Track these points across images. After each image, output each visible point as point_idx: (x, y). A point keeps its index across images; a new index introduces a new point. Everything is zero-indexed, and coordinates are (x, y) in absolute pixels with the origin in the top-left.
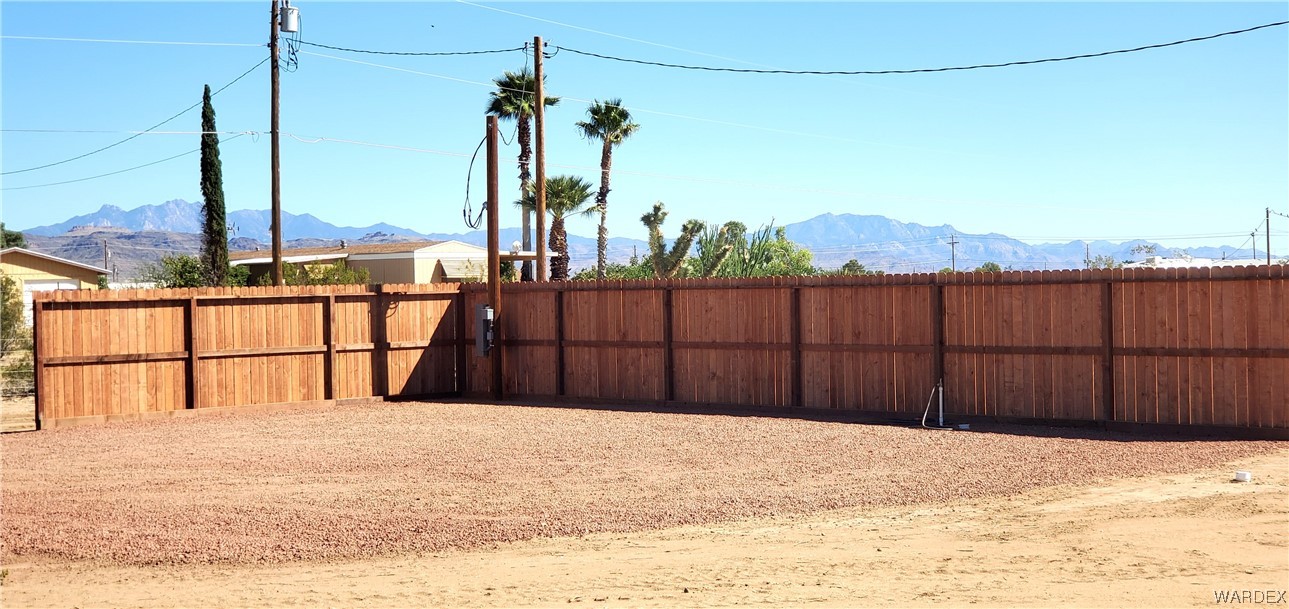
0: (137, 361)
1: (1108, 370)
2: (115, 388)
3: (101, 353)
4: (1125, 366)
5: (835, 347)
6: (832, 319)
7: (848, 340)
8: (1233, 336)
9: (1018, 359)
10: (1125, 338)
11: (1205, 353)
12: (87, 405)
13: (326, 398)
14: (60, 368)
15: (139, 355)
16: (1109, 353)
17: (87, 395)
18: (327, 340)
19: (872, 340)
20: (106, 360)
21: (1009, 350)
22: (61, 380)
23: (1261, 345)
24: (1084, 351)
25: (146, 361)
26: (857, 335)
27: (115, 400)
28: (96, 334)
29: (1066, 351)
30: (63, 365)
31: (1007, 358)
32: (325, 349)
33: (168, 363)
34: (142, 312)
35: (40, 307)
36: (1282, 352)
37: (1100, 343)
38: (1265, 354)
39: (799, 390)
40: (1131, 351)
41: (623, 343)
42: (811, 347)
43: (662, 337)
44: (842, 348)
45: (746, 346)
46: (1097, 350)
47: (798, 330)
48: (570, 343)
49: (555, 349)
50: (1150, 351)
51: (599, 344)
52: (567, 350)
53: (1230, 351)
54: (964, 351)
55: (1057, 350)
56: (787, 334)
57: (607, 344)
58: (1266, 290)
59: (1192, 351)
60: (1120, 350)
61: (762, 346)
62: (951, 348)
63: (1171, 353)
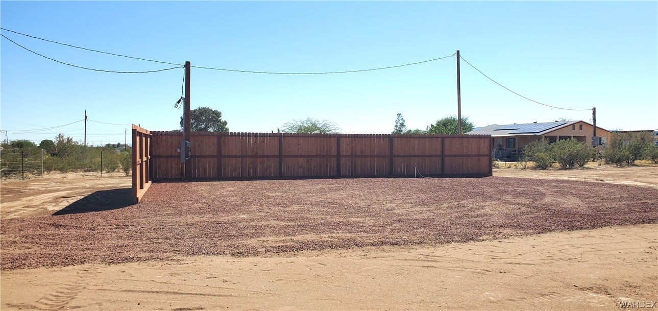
1: (443, 161)
4: (447, 159)
5: (353, 156)
6: (352, 147)
7: (359, 154)
8: (475, 152)
9: (416, 159)
10: (446, 153)
11: (469, 156)
16: (443, 156)
19: (368, 154)
21: (415, 156)
23: (481, 154)
24: (436, 156)
26: (362, 152)
29: (431, 156)
31: (413, 158)
36: (486, 155)
37: (440, 153)
38: (482, 156)
39: (338, 170)
40: (449, 156)
41: (256, 156)
42: (344, 156)
43: (276, 153)
44: (356, 156)
45: (317, 156)
46: (440, 156)
47: (338, 151)
48: (225, 157)
49: (215, 159)
50: (454, 156)
51: (242, 157)
52: (223, 159)
53: (474, 155)
54: (400, 156)
55: (428, 156)
56: (334, 153)
57: (246, 157)
58: (482, 140)
59: (464, 156)
60: (446, 156)
61: (323, 156)
62: (395, 156)
63: (460, 156)
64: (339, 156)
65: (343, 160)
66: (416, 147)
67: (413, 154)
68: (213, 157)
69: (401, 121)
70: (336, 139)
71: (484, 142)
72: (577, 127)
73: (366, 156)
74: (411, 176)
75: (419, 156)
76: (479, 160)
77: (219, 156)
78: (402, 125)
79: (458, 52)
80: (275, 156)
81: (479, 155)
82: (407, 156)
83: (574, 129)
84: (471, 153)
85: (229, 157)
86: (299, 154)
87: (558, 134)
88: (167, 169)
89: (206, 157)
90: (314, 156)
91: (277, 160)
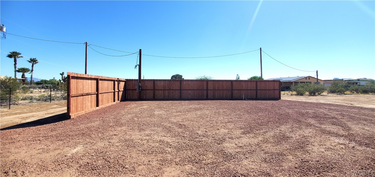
0: (88, 95)
1: (256, 92)
2: (84, 102)
3: (82, 93)
4: (258, 91)
5: (214, 90)
6: (214, 86)
7: (217, 89)
8: (272, 88)
9: (244, 91)
10: (258, 88)
11: (269, 90)
12: (79, 109)
13: (114, 102)
14: (73, 98)
15: (89, 93)
16: (257, 90)
17: (79, 105)
18: (114, 89)
19: (221, 89)
20: (84, 95)
21: (243, 90)
22: (73, 101)
24: (253, 90)
25: (90, 95)
26: (218, 88)
27: (84, 106)
28: (81, 87)
29: (251, 90)
30: (74, 97)
32: (114, 91)
33: (94, 95)
34: (90, 81)
35: (71, 77)
36: (278, 90)
37: (255, 89)
38: (276, 90)
39: (207, 96)
40: (260, 90)
41: (170, 90)
42: (210, 90)
43: (179, 88)
44: (215, 90)
45: (197, 90)
46: (255, 90)
47: (207, 87)
48: (156, 90)
49: (153, 91)
50: (262, 90)
51: (164, 90)
52: (156, 91)
53: (272, 90)
54: (236, 90)
55: (249, 90)
56: (205, 88)
57: (166, 90)
58: (276, 83)
59: (267, 90)
60: (258, 90)
61: (200, 90)
62: (234, 90)
63: (265, 90)
64: (207, 90)
65: (209, 92)
66: (244, 86)
67: (242, 89)
68: (151, 90)
69: (238, 77)
70: (206, 82)
71: (277, 83)
72: (308, 78)
73: (220, 90)
74: (242, 99)
75: (245, 90)
76: (274, 92)
77: (154, 89)
78: (239, 78)
79: (261, 48)
80: (178, 90)
81: (274, 90)
82: (239, 90)
83: (306, 79)
84: (270, 89)
85: (158, 90)
86: (189, 89)
87: (300, 81)
88: (132, 95)
89: (148, 90)
90: (196, 90)
91: (179, 91)
